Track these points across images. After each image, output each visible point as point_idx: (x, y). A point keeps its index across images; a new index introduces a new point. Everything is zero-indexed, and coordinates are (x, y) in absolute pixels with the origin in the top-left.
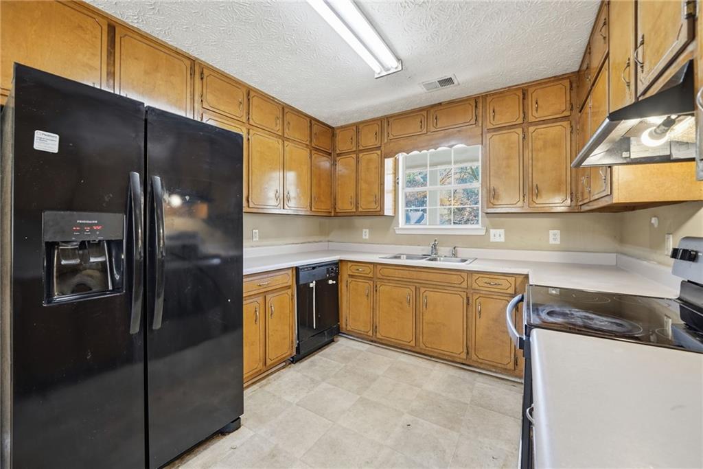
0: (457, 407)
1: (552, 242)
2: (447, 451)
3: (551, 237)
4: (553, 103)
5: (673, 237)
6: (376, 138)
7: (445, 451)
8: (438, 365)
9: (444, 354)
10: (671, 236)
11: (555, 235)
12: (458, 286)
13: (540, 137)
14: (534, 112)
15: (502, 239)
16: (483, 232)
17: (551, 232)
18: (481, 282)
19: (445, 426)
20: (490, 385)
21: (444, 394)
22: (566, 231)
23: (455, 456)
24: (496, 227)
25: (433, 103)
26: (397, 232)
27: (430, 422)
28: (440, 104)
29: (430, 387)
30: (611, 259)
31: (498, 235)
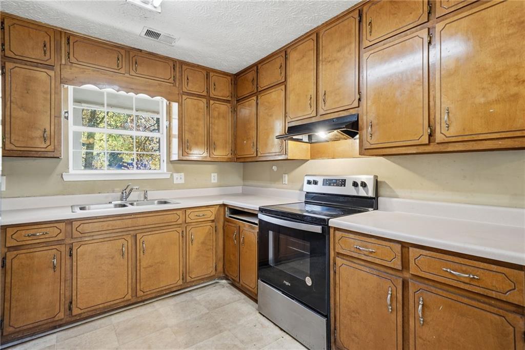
0: (206, 319)
1: (213, 181)
2: (236, 344)
3: (212, 178)
4: (223, 89)
5: (288, 176)
6: (45, 52)
7: (235, 345)
8: (155, 304)
9: (162, 290)
10: (286, 175)
11: (214, 176)
12: (175, 223)
13: (216, 109)
14: (213, 91)
15: (183, 181)
16: (168, 176)
17: (213, 174)
18: (193, 216)
19: (216, 334)
20: (203, 294)
21: (189, 318)
22: (221, 173)
23: (242, 342)
24: (178, 171)
25: (133, 46)
26: (66, 178)
27: (206, 339)
28: (141, 51)
29: (172, 321)
30: (239, 189)
31: (179, 178)
